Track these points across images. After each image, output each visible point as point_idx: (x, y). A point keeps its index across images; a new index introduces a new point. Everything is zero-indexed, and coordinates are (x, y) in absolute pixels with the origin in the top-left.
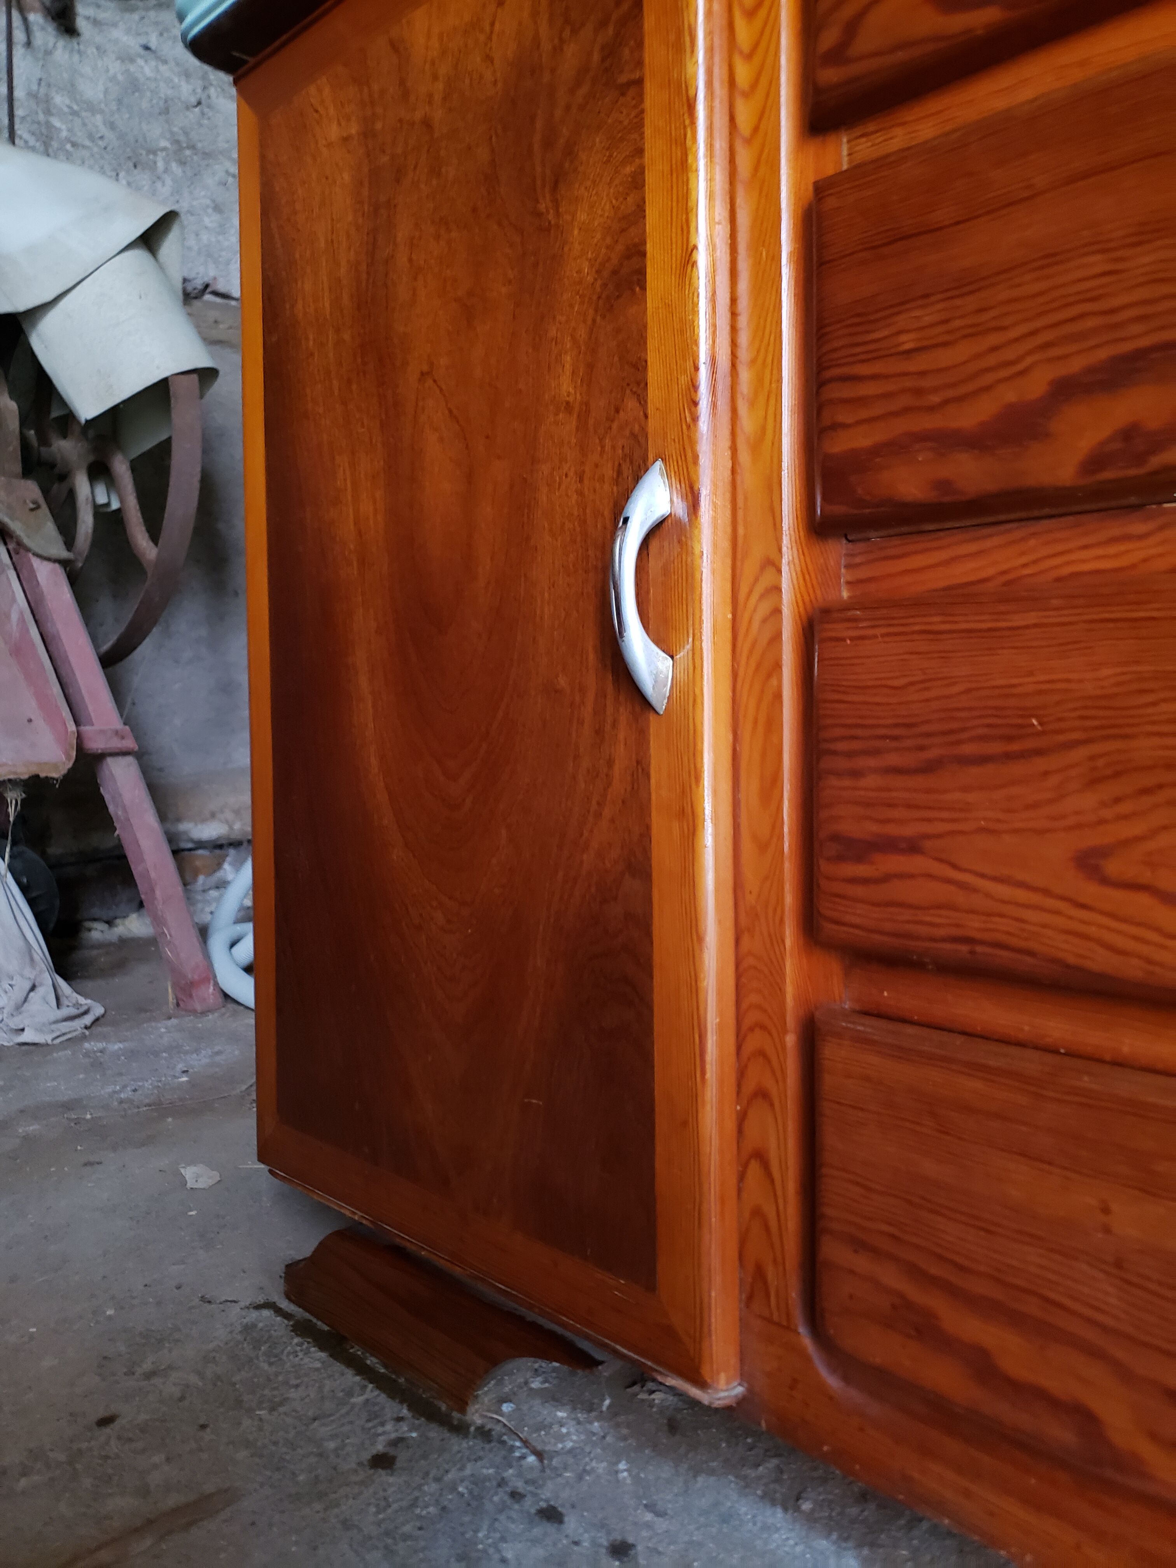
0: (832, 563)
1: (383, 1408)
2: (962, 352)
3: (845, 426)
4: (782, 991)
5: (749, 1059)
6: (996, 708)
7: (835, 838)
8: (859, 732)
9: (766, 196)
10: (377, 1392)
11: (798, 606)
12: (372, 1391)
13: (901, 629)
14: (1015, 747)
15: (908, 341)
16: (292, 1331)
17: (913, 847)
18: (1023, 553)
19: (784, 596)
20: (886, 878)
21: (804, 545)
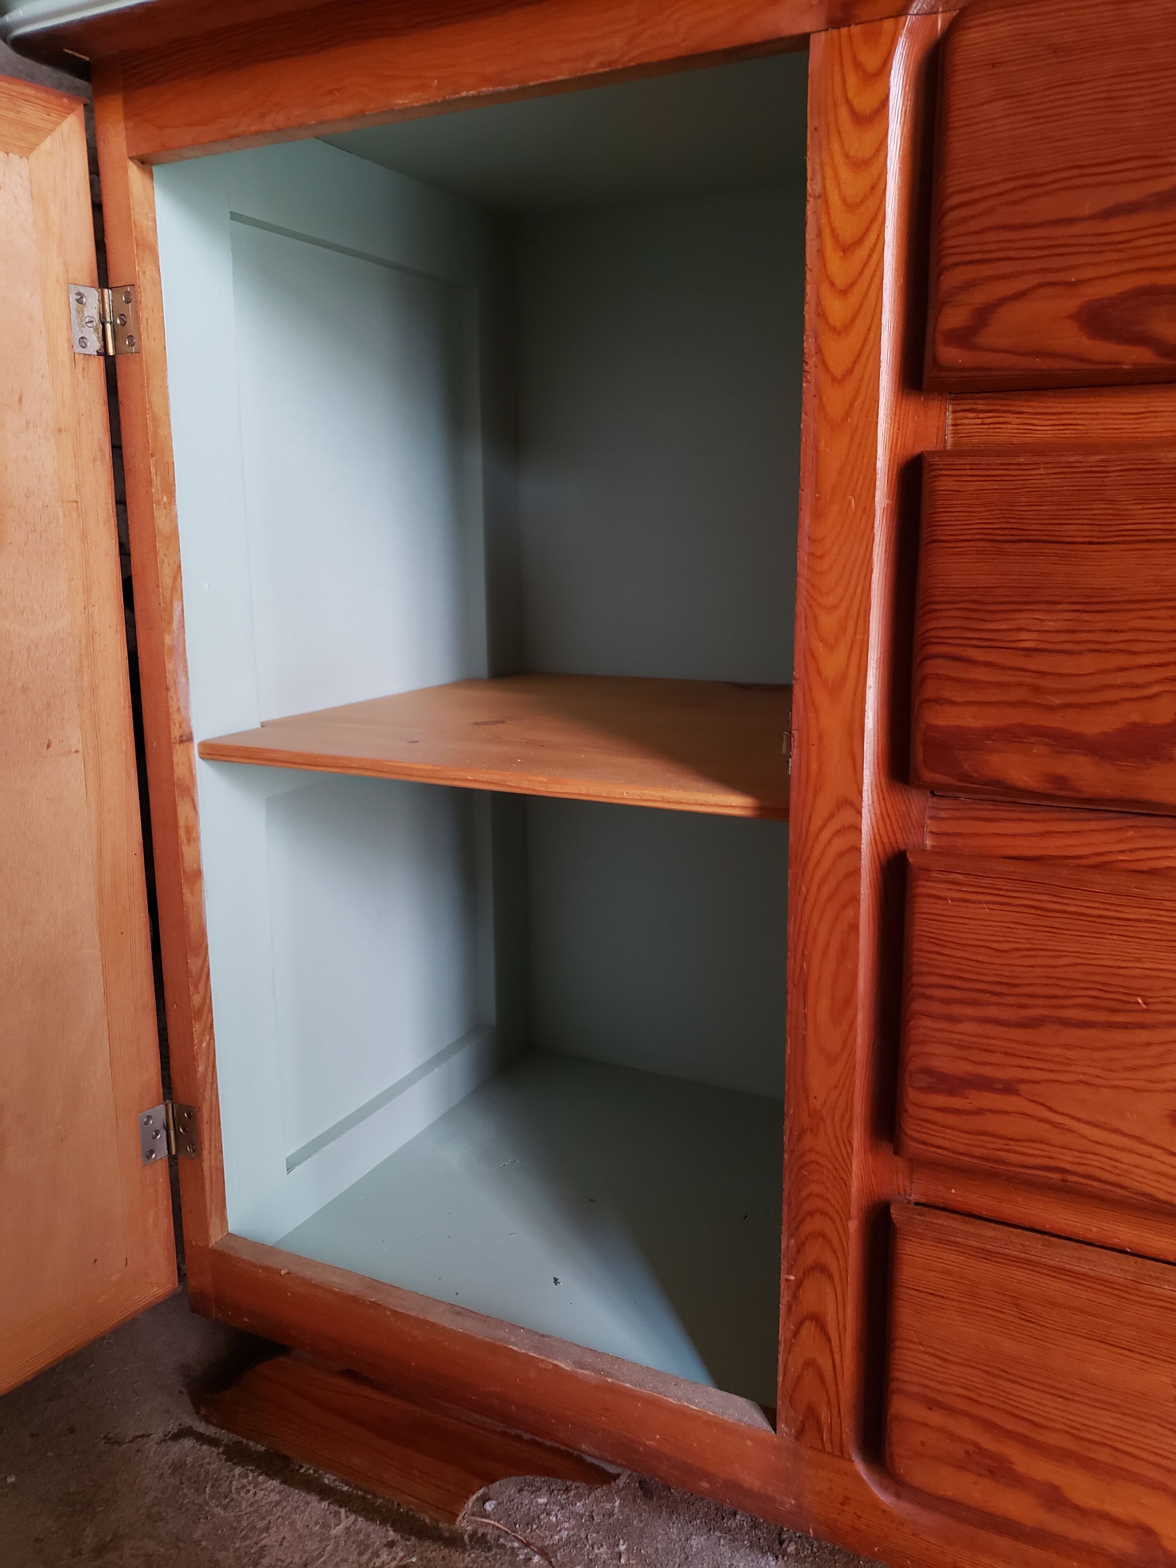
0: (915, 813)
1: (368, 1536)
2: (1089, 663)
3: (952, 703)
4: (847, 1185)
5: (807, 1238)
6: (1102, 984)
7: (927, 1071)
8: (958, 983)
9: (860, 444)
10: (352, 1518)
11: (876, 846)
12: (347, 1517)
13: (1008, 900)
14: (1120, 1018)
15: (1028, 640)
16: (226, 1460)
17: (1009, 1088)
18: (1120, 841)
19: (863, 836)
20: (980, 1112)
21: (884, 790)
